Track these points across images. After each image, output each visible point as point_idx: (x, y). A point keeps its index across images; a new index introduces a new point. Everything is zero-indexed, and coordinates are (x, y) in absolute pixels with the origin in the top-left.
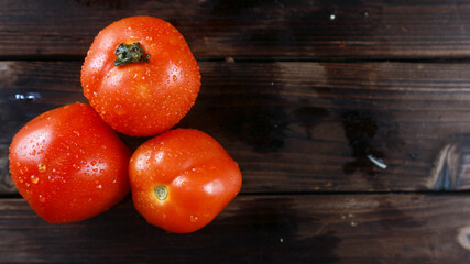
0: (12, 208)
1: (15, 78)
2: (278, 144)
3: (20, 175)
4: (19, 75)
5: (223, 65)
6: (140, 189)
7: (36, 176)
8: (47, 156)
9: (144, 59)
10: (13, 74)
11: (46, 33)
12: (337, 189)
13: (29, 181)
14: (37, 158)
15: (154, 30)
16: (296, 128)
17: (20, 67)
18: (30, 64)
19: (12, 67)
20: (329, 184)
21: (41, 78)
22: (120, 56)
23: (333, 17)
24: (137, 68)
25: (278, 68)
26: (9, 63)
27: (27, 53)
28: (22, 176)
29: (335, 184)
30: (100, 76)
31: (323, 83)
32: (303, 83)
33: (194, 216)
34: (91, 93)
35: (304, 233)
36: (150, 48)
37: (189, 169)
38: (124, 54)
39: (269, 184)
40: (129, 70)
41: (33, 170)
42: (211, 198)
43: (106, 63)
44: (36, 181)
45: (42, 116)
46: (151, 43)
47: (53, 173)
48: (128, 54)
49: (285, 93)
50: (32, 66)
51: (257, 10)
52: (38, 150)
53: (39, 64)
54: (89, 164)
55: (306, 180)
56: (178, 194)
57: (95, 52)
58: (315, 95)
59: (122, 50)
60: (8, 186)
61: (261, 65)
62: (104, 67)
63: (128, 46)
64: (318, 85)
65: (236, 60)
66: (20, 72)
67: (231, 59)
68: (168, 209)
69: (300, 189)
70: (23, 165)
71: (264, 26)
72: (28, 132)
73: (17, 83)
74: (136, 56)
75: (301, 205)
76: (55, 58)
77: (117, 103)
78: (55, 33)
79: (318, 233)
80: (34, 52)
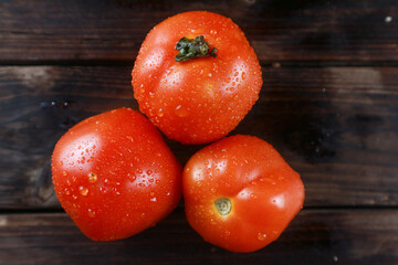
0: (46, 223)
1: (52, 84)
2: (329, 155)
3: (66, 186)
4: (56, 81)
5: (271, 70)
6: (198, 202)
7: (85, 187)
8: (98, 164)
9: (211, 54)
10: (50, 80)
11: (85, 36)
12: (393, 203)
13: (77, 192)
14: (86, 166)
15: (217, 23)
16: (349, 138)
17: (57, 73)
18: (68, 69)
19: (49, 72)
20: (386, 198)
21: (78, 84)
22: (182, 51)
23: (389, 19)
24: (202, 63)
25: (330, 73)
26: (46, 68)
27: (66, 57)
28: (69, 187)
29: (391, 198)
30: (158, 73)
31: (378, 90)
32: (356, 89)
33: (263, 233)
34: (147, 94)
35: (359, 252)
36: (216, 42)
37: (257, 180)
38: (187, 49)
39: (321, 197)
40: (195, 65)
41: (82, 180)
42: (282, 212)
43: (165, 60)
44: (85, 193)
45: (86, 121)
46: (216, 37)
47: (105, 184)
48: (191, 48)
49: (337, 100)
50: (69, 71)
51: (308, 12)
52: (88, 158)
53: (77, 69)
54: (144, 173)
55: (361, 193)
56: (245, 209)
57: (150, 49)
58: (369, 101)
59: (183, 44)
60: (42, 200)
61: (312, 70)
62: (163, 64)
63: (190, 41)
64: (372, 92)
65: (282, 66)
66: (57, 77)
67: (278, 65)
68: (233, 225)
69: (353, 203)
70: (69, 174)
71: (315, 29)
72: (74, 138)
73: (54, 89)
74: (203, 49)
75: (355, 220)
76: (93, 63)
77: (179, 103)
78: (96, 36)
79: (375, 251)
80: (72, 57)
